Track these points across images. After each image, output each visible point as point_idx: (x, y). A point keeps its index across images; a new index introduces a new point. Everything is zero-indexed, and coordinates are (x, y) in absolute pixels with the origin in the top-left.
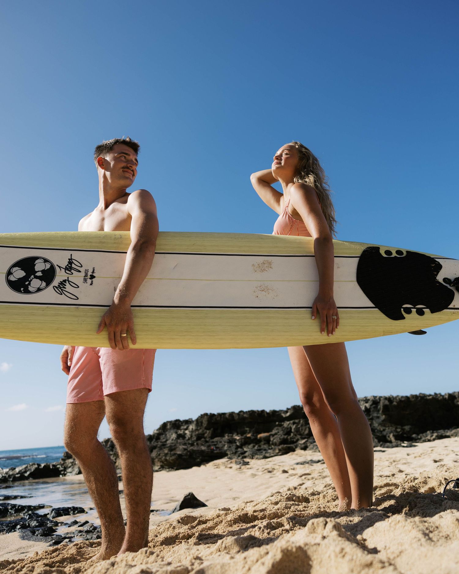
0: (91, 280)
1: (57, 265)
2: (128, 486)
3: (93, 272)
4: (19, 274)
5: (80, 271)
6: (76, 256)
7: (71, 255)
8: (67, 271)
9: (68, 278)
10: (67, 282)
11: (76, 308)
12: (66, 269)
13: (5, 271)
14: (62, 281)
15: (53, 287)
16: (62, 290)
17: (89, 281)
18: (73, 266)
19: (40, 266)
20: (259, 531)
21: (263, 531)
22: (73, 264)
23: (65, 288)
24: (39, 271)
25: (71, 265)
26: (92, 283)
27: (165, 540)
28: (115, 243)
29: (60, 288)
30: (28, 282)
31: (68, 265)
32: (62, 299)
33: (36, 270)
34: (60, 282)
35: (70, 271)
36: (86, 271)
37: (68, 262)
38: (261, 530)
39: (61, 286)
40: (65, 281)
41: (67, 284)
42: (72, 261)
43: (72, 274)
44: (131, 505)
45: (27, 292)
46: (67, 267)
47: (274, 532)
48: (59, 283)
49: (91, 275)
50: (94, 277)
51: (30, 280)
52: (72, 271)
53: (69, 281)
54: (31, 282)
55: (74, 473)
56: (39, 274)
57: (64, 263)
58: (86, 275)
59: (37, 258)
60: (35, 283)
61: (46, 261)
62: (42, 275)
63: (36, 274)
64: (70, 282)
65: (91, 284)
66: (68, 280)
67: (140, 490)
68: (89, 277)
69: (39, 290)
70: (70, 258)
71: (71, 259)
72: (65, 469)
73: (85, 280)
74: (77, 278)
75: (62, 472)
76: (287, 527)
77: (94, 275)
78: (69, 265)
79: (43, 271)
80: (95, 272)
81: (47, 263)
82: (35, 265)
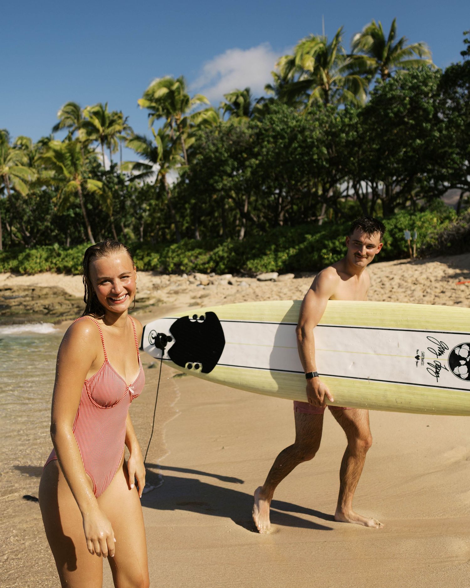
1: (448, 371)
3: (417, 362)
5: (428, 363)
8: (439, 364)
9: (437, 357)
10: (438, 354)
11: (429, 329)
12: (440, 367)
15: (448, 349)
16: (441, 346)
17: (420, 354)
18: (434, 370)
19: (463, 369)
23: (439, 348)
24: (464, 365)
25: (436, 371)
31: (439, 370)
32: (441, 337)
33: (466, 367)
34: (443, 354)
35: (437, 364)
36: (423, 364)
40: (440, 355)
41: (438, 352)
43: (434, 361)
52: (435, 364)
53: (436, 354)
56: (463, 362)
57: (442, 372)
58: (423, 359)
59: (467, 379)
60: (464, 353)
61: (459, 376)
63: (465, 362)
65: (418, 350)
68: (420, 358)
69: (460, 346)
70: (438, 377)
73: (422, 354)
74: (430, 358)
77: (416, 360)
80: (416, 363)
81: (458, 373)
82: (468, 372)
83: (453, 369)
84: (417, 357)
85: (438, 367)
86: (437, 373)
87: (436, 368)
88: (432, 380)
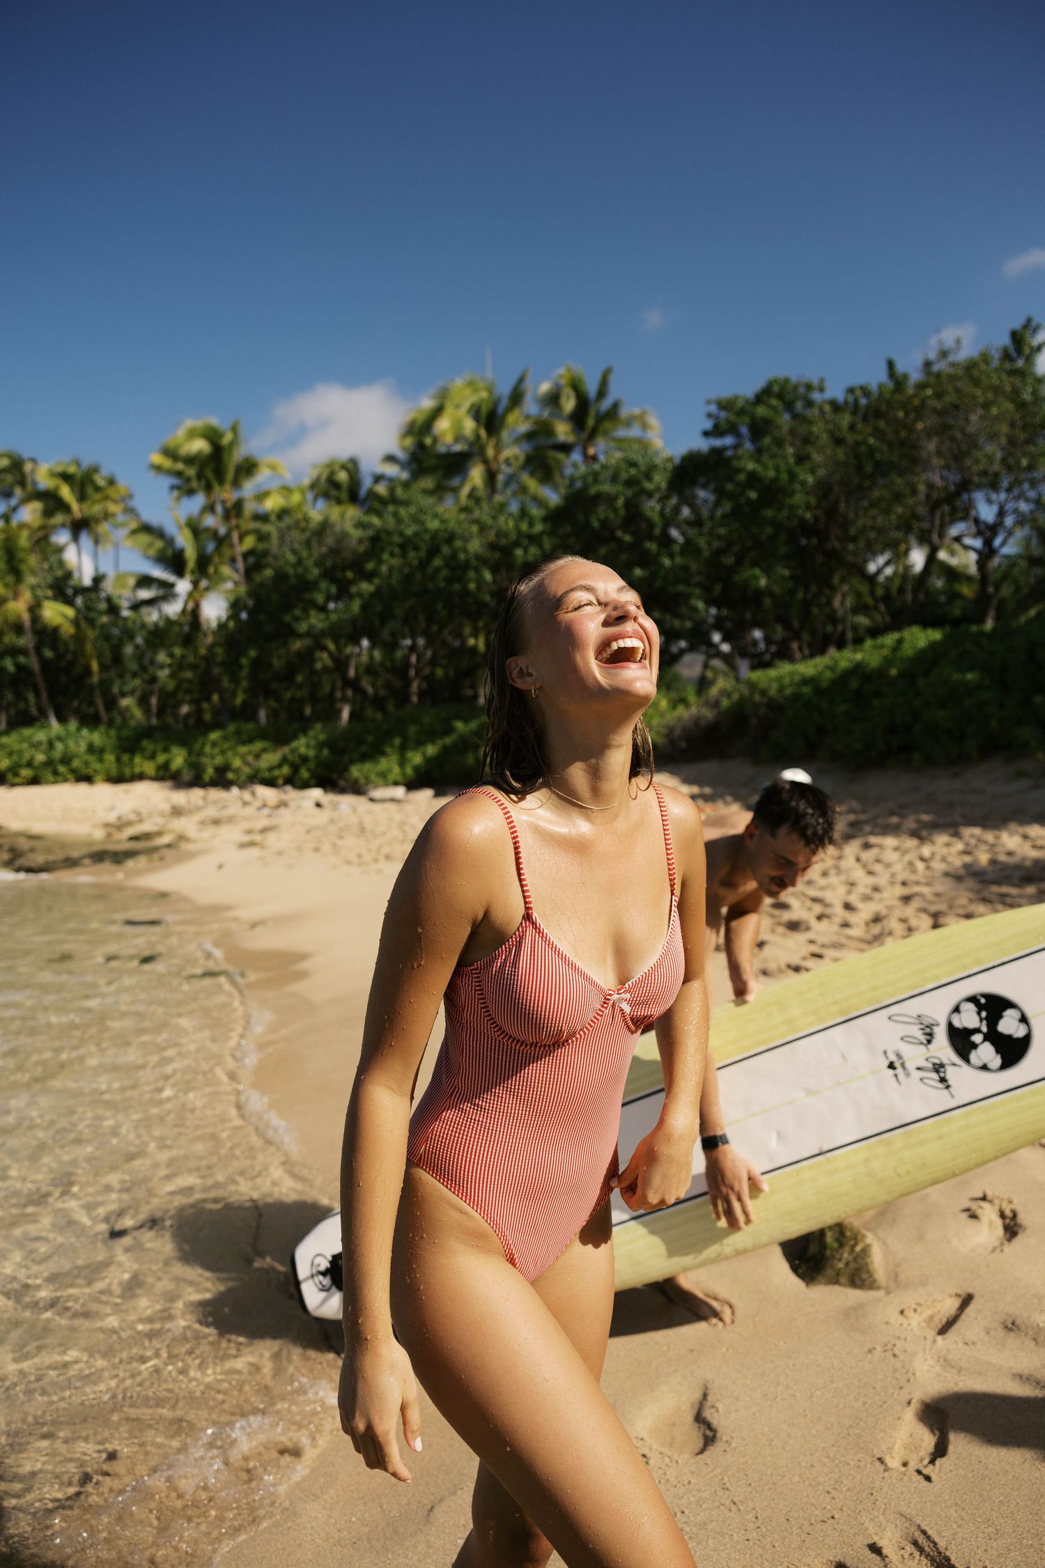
1: (961, 1066)
3: (896, 1076)
4: (1009, 1026)
5: (918, 1069)
6: (945, 1099)
7: (953, 1096)
8: (938, 1061)
9: (928, 1049)
11: (884, 1001)
12: (943, 1066)
13: (1032, 1021)
15: (940, 1024)
16: (923, 1024)
17: (893, 1058)
18: (935, 1076)
19: (986, 1052)
23: (920, 1029)
24: (983, 1043)
26: (886, 1055)
29: (927, 1025)
30: (984, 1016)
31: (944, 1072)
32: (913, 1008)
33: (988, 1044)
34: (935, 1038)
35: (934, 1064)
36: (908, 1075)
37: (948, 1080)
39: (929, 1030)
40: (929, 1042)
41: (923, 1039)
42: (943, 1084)
43: (927, 1060)
45: (972, 999)
48: (936, 1034)
49: (897, 1069)
50: (889, 1067)
51: (985, 1022)
52: (931, 1066)
53: (923, 1044)
54: (978, 1018)
56: (977, 1038)
57: (951, 1073)
58: (903, 1065)
60: (970, 1018)
61: (985, 1068)
62: (973, 1039)
63: (982, 1035)
65: (885, 1052)
66: (926, 1045)
68: (897, 1064)
69: (957, 1010)
70: (951, 1089)
71: (945, 1086)
73: (899, 1056)
74: (915, 1055)
77: (891, 1072)
78: (943, 1075)
79: (975, 1046)
80: (894, 1078)
81: (980, 1064)
82: (997, 1053)
83: (966, 1058)
84: (891, 1066)
85: (938, 1068)
86: (943, 1080)
87: (937, 1071)
88: (941, 1099)
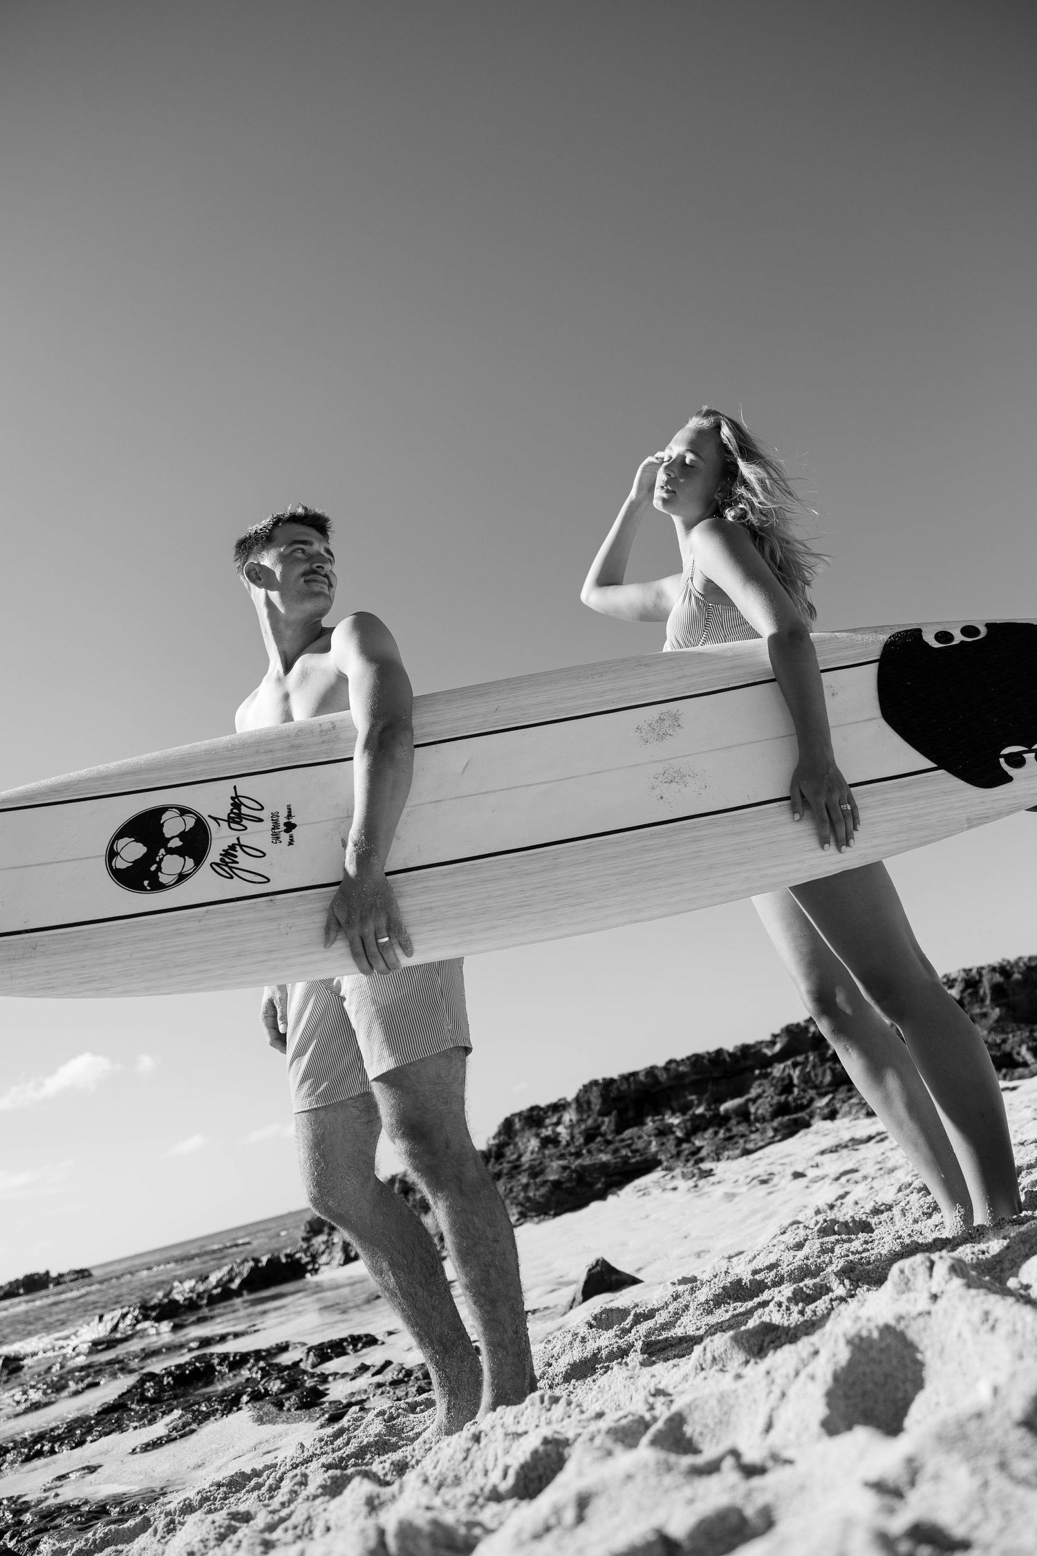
0: (287, 835)
1: (209, 816)
2: (464, 1267)
3: (289, 816)
4: (133, 851)
5: (261, 820)
6: (246, 787)
7: (235, 787)
8: (232, 825)
9: (238, 839)
10: (238, 848)
11: (267, 901)
12: (230, 820)
13: (103, 850)
14: (226, 848)
15: (211, 865)
16: (230, 868)
17: (285, 837)
18: (244, 810)
19: (173, 826)
20: (779, 1311)
21: (788, 1309)
22: (243, 807)
23: (237, 863)
24: (173, 838)
25: (240, 810)
26: (292, 840)
27: (571, 1369)
28: (323, 742)
29: (227, 865)
30: (155, 865)
31: (232, 812)
32: (236, 889)
33: (167, 836)
34: (224, 850)
35: (238, 823)
36: (275, 817)
37: (232, 804)
38: (784, 1308)
39: (227, 860)
40: (233, 847)
41: (239, 853)
42: (239, 800)
43: (246, 828)
44: (481, 1307)
45: (157, 886)
46: (232, 815)
47: (812, 1306)
48: (221, 855)
49: (285, 824)
50: (294, 826)
51: (157, 859)
52: (245, 822)
53: (241, 846)
54: (163, 865)
55: (335, 1263)
56: (175, 843)
57: (224, 809)
58: (276, 825)
59: (163, 810)
60: (171, 865)
61: (183, 811)
62: (181, 843)
63: (169, 845)
64: (245, 848)
65: (290, 844)
66: (239, 844)
67: (492, 1271)
68: (282, 828)
69: (182, 877)
70: (234, 795)
71: (237, 797)
72: (314, 1258)
73: (276, 837)
74: (256, 835)
75: (310, 1267)
76: (840, 1291)
77: (293, 821)
78: (235, 811)
79: (182, 836)
80: (293, 814)
81: (186, 817)
82: (162, 825)
84: (290, 827)
85: (235, 818)
86: (237, 805)
87: (240, 816)
88: (250, 787)
